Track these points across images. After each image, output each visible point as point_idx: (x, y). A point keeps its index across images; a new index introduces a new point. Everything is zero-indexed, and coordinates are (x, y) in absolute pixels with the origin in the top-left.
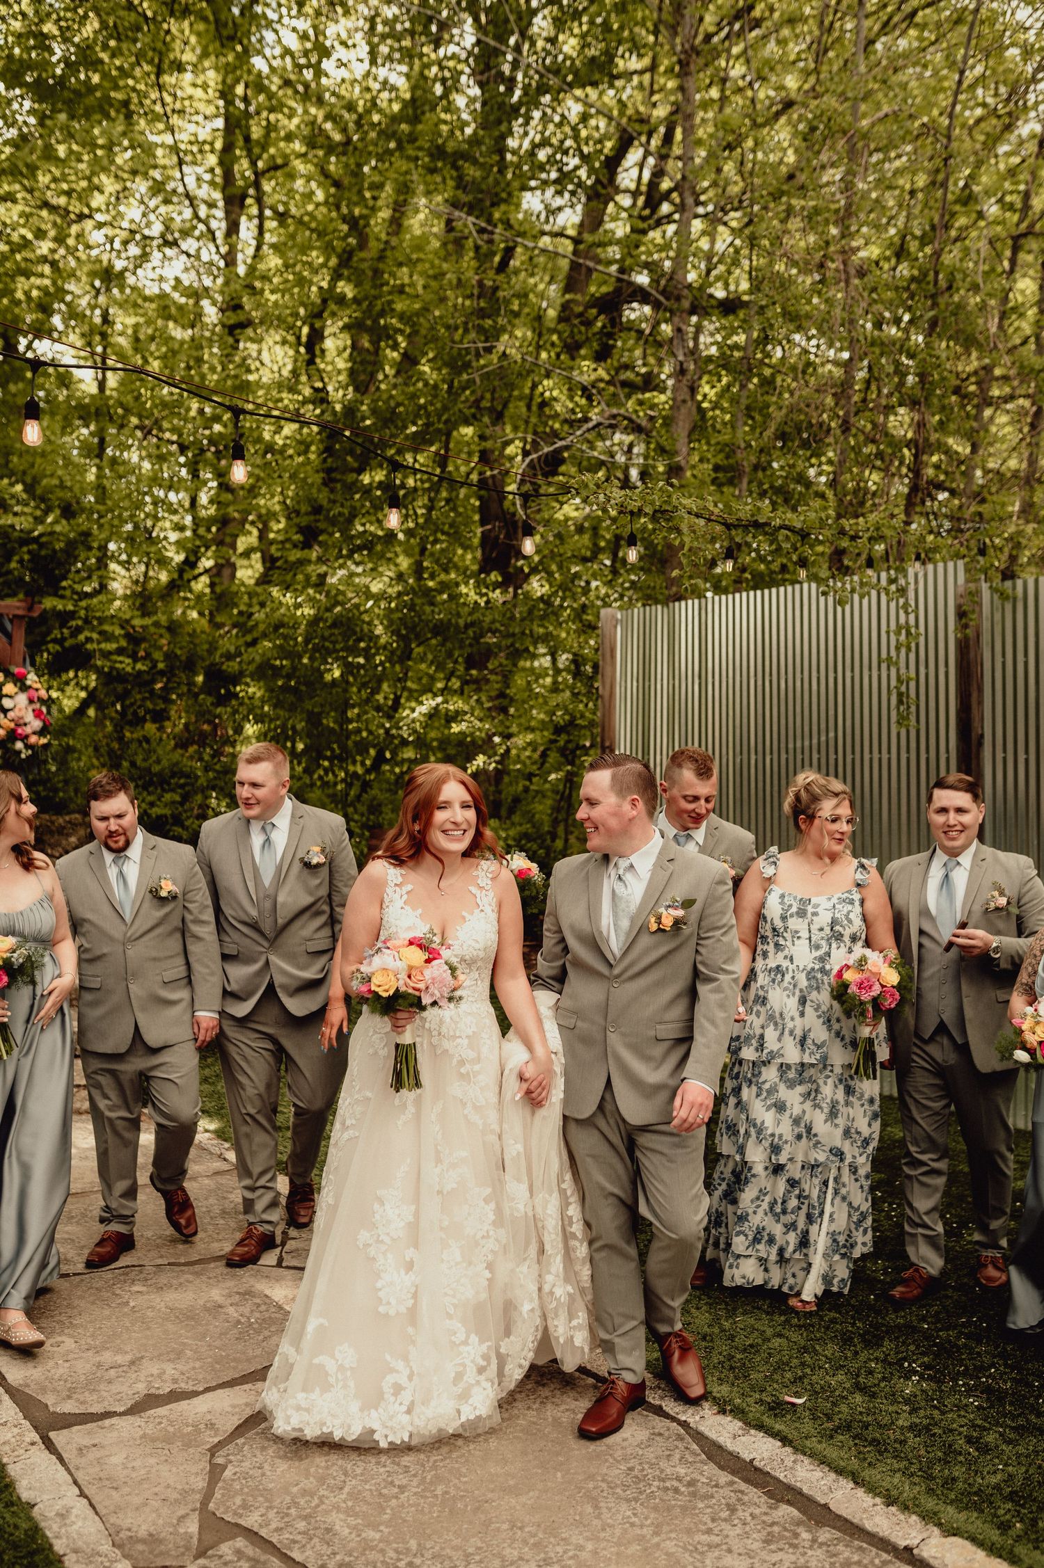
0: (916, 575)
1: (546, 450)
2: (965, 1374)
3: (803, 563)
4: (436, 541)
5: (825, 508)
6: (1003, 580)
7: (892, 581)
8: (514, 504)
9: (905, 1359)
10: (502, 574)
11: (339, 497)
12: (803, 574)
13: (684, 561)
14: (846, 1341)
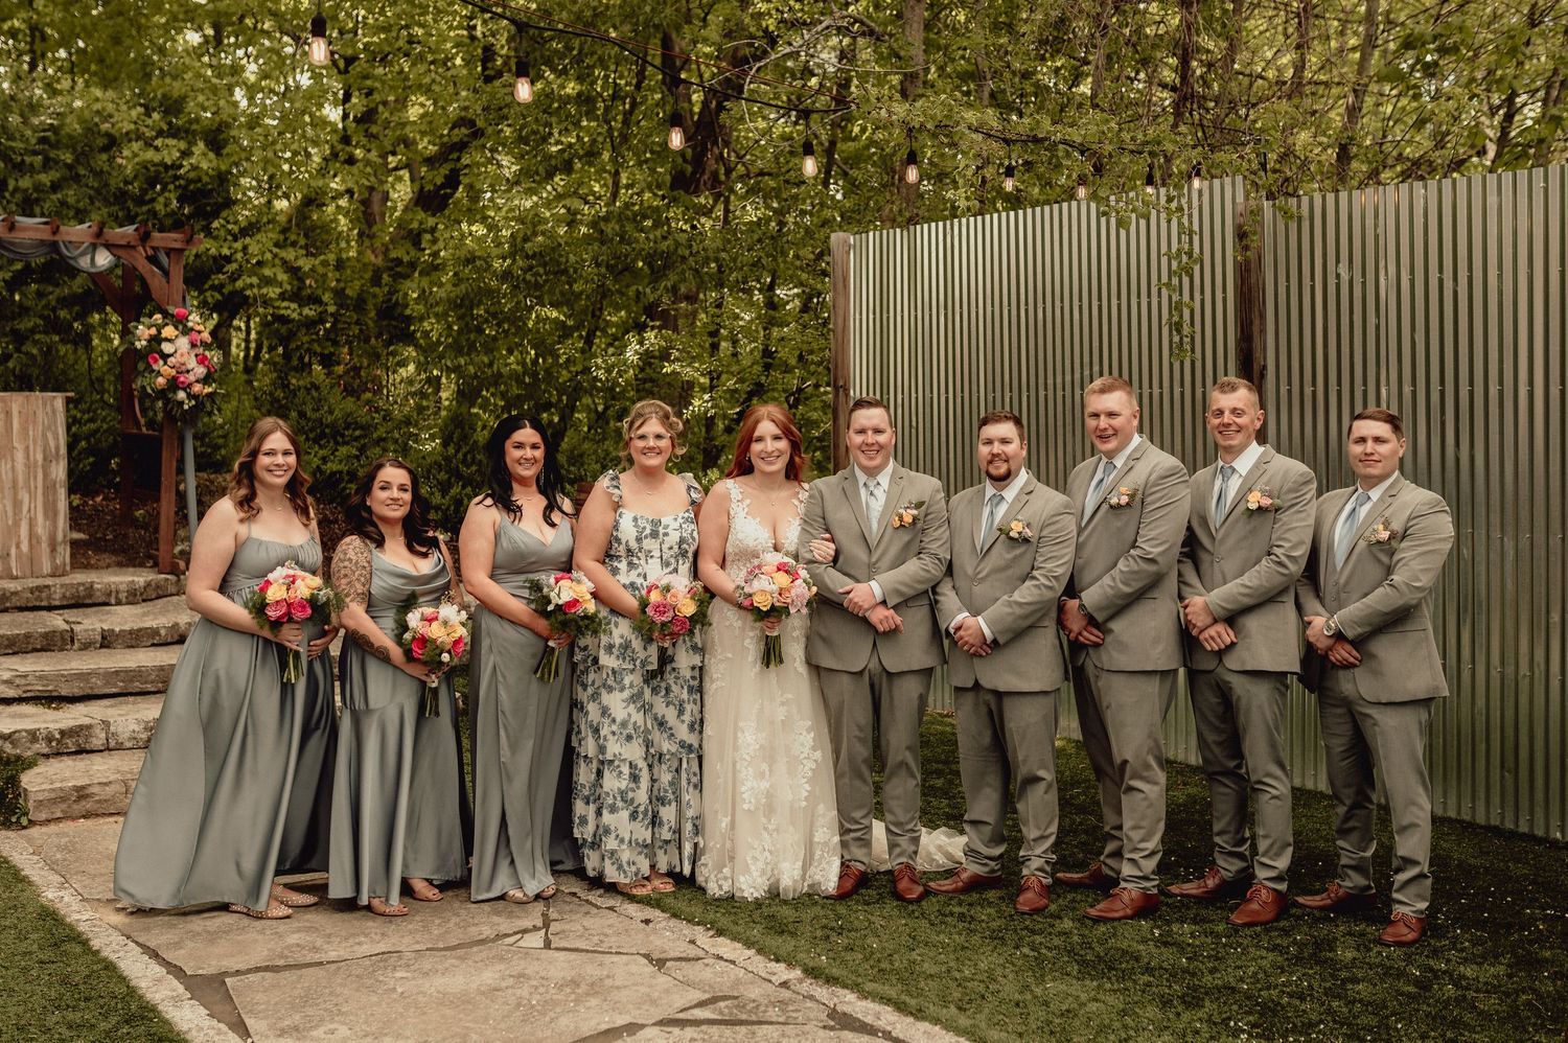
1: (774, 57)
2: (1293, 1031)
3: (1082, 181)
9: (1229, 1019)
12: (1082, 192)
14: (1166, 1003)
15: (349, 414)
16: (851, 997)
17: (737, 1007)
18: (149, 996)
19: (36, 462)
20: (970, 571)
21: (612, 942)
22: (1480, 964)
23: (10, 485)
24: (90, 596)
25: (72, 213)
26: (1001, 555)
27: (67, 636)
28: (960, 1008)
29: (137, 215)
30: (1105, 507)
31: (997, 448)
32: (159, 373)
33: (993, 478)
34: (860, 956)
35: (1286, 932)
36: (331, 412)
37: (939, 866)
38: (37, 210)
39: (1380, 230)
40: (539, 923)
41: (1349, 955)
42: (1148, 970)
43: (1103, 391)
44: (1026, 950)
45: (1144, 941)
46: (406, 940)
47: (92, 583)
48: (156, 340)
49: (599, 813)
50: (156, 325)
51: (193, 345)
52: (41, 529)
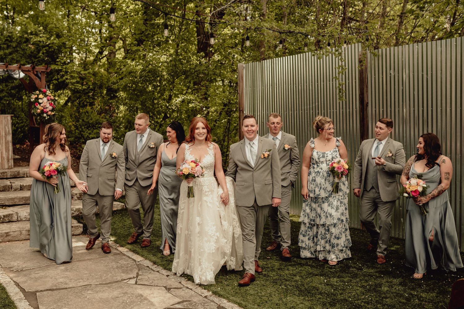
0: (345, 48)
1: (218, 9)
3: (306, 45)
4: (182, 43)
5: (313, 26)
6: (374, 49)
7: (337, 51)
8: (208, 29)
10: (205, 53)
11: (149, 28)
12: (306, 49)
13: (266, 45)
15: (98, 120)
16: (225, 301)
17: (190, 304)
18: (12, 298)
19: (3, 135)
21: (156, 282)
22: (428, 293)
24: (19, 175)
25: (15, 62)
27: (10, 187)
28: (258, 306)
29: (35, 62)
32: (38, 109)
34: (231, 288)
35: (366, 281)
36: (91, 119)
38: (5, 61)
39: (404, 59)
40: (135, 276)
41: (386, 289)
42: (321, 293)
44: (283, 286)
45: (321, 284)
46: (94, 281)
47: (19, 171)
48: (37, 99)
50: (37, 94)
51: (48, 100)
52: (5, 155)
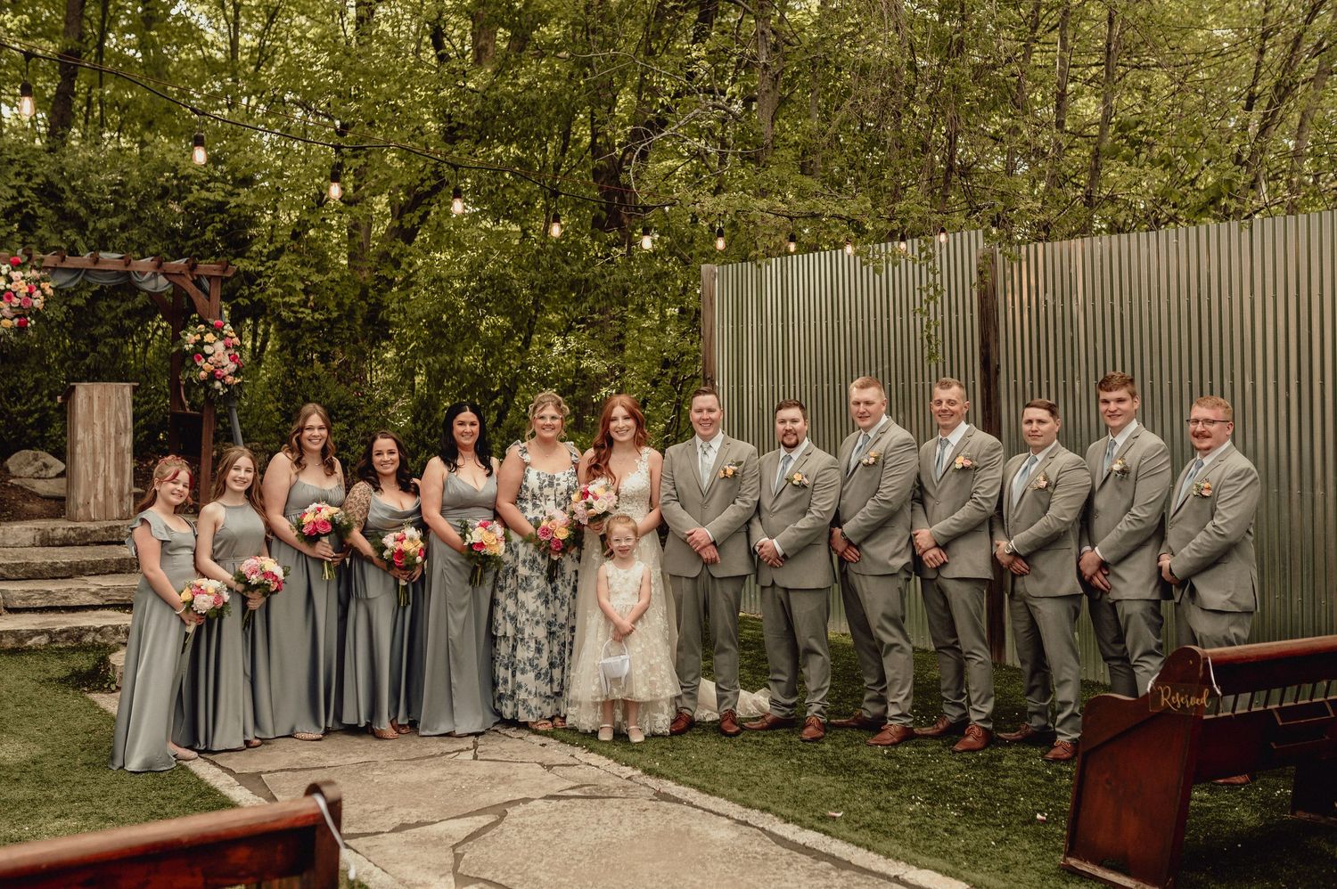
15: (343, 398)
16: (671, 784)
19: (110, 433)
20: (768, 507)
21: (519, 756)
23: (91, 451)
25: (135, 247)
26: (787, 496)
29: (183, 247)
30: (861, 465)
31: (789, 426)
32: (202, 369)
33: (785, 445)
36: (327, 396)
37: (750, 714)
38: (110, 245)
40: (470, 745)
43: (863, 387)
44: (794, 760)
48: (200, 344)
49: (514, 675)
50: (201, 333)
51: (227, 348)
52: (113, 485)
